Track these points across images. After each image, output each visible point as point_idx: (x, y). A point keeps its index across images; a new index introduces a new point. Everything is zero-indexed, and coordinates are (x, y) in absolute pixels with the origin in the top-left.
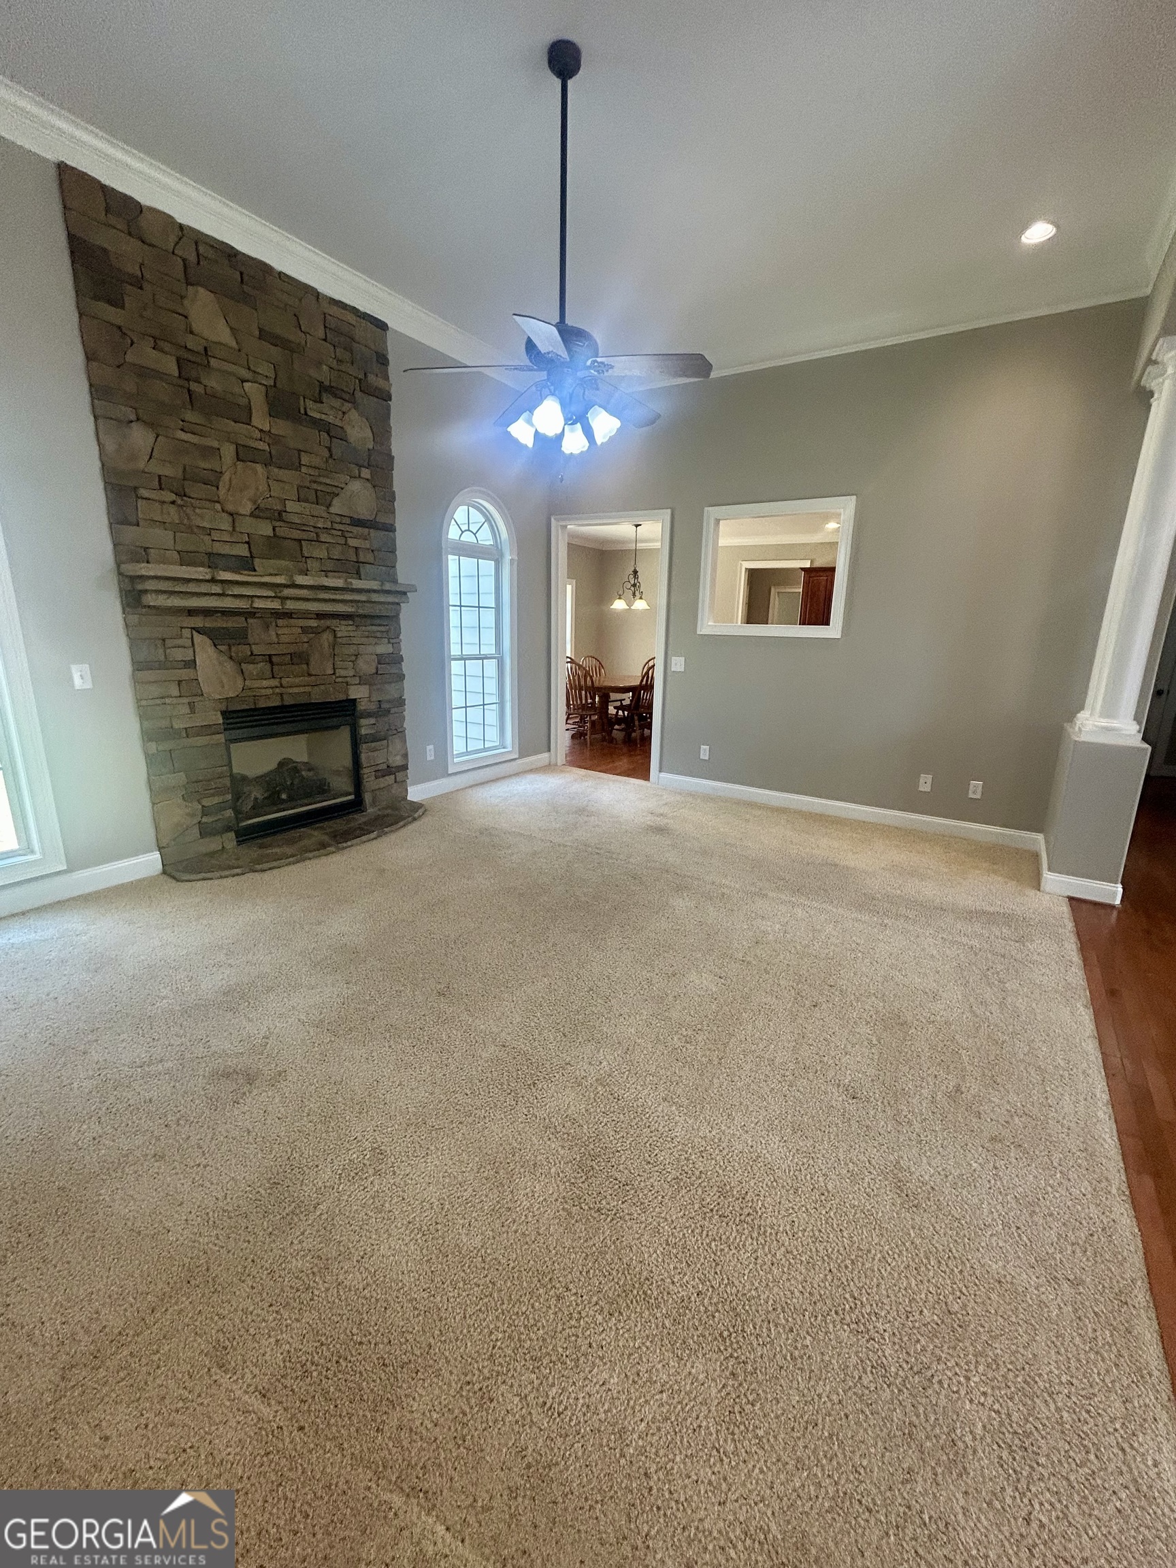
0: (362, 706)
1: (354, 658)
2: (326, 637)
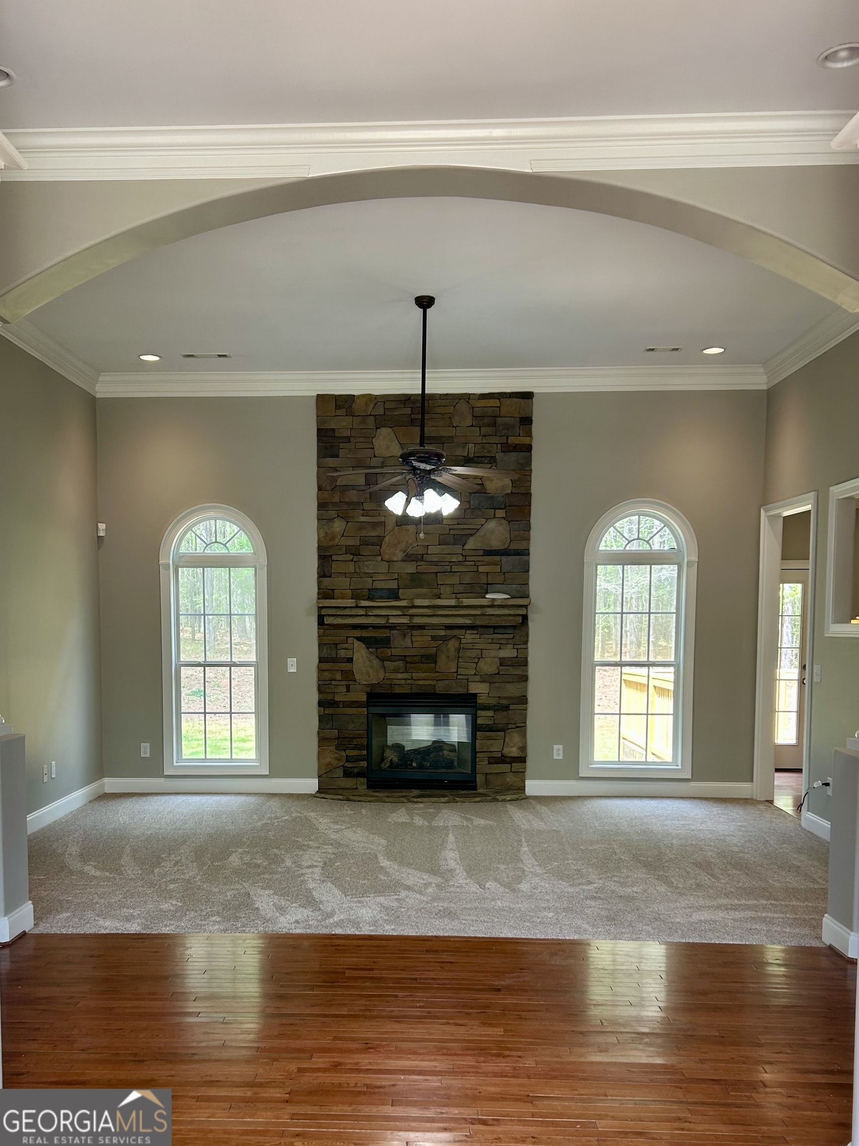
0: (481, 700)
1: (476, 660)
2: (452, 645)
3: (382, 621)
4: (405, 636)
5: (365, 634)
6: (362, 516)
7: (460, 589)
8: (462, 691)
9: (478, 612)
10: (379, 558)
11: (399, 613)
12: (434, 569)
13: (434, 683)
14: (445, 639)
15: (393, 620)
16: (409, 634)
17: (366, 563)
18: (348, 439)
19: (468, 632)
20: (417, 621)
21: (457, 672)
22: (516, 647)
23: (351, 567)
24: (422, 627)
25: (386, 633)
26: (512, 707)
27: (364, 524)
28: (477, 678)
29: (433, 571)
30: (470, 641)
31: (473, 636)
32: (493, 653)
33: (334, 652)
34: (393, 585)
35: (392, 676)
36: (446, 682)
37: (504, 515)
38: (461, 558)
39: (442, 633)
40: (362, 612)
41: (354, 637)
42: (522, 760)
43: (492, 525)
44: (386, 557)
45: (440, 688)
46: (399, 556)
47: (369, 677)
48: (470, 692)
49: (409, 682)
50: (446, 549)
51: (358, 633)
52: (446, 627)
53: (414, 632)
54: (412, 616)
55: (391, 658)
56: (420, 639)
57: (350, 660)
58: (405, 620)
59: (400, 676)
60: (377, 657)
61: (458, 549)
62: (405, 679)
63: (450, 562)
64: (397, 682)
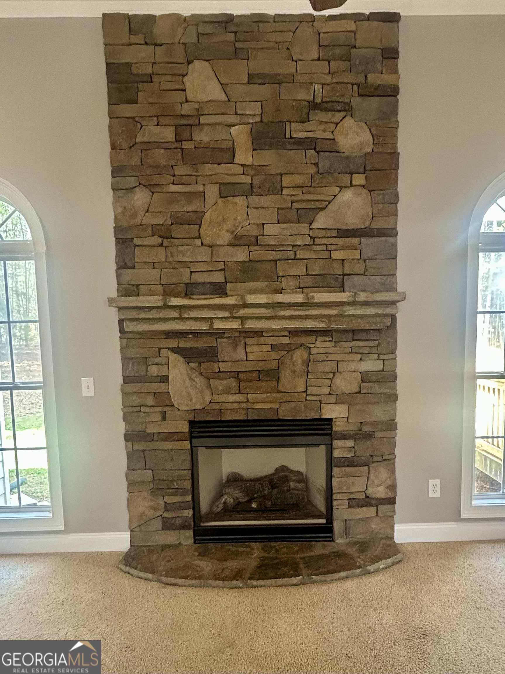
0: (337, 427)
1: (331, 375)
2: (299, 355)
3: (204, 327)
4: (237, 345)
5: (183, 344)
6: (173, 184)
7: (309, 281)
8: (313, 415)
9: (333, 312)
10: (198, 242)
11: (227, 314)
12: (272, 255)
13: (276, 406)
14: (289, 349)
15: (218, 325)
16: (242, 342)
17: (181, 248)
18: (150, 78)
19: (320, 339)
20: (251, 325)
21: (306, 391)
22: (381, 357)
23: (160, 255)
24: (259, 333)
25: (211, 342)
26: (377, 435)
27: (176, 195)
28: (332, 399)
29: (272, 258)
30: (322, 351)
31: (327, 344)
32: (353, 366)
33: (144, 368)
34: (218, 278)
35: (223, 398)
36: (293, 405)
37: (363, 182)
38: (308, 241)
39: (286, 341)
40: (175, 314)
41: (168, 348)
42: (392, 501)
43: (347, 195)
44: (207, 241)
45: (285, 412)
46: (227, 238)
47: (191, 400)
48: (322, 417)
49: (244, 405)
50: (288, 228)
51: (173, 343)
52: (290, 332)
53: (249, 341)
54: (243, 319)
55: (220, 375)
56: (255, 349)
57: (165, 379)
58: (235, 325)
59: (232, 398)
60: (201, 374)
61: (303, 228)
62: (239, 403)
63: (293, 246)
64: (228, 406)
